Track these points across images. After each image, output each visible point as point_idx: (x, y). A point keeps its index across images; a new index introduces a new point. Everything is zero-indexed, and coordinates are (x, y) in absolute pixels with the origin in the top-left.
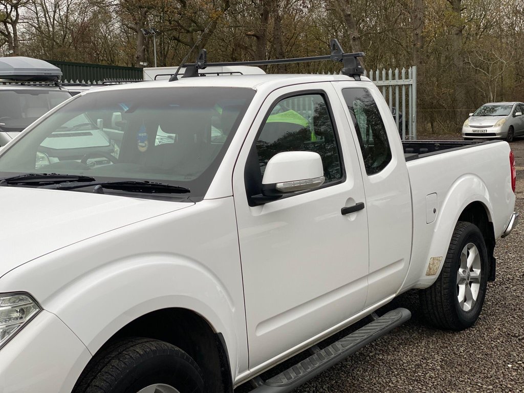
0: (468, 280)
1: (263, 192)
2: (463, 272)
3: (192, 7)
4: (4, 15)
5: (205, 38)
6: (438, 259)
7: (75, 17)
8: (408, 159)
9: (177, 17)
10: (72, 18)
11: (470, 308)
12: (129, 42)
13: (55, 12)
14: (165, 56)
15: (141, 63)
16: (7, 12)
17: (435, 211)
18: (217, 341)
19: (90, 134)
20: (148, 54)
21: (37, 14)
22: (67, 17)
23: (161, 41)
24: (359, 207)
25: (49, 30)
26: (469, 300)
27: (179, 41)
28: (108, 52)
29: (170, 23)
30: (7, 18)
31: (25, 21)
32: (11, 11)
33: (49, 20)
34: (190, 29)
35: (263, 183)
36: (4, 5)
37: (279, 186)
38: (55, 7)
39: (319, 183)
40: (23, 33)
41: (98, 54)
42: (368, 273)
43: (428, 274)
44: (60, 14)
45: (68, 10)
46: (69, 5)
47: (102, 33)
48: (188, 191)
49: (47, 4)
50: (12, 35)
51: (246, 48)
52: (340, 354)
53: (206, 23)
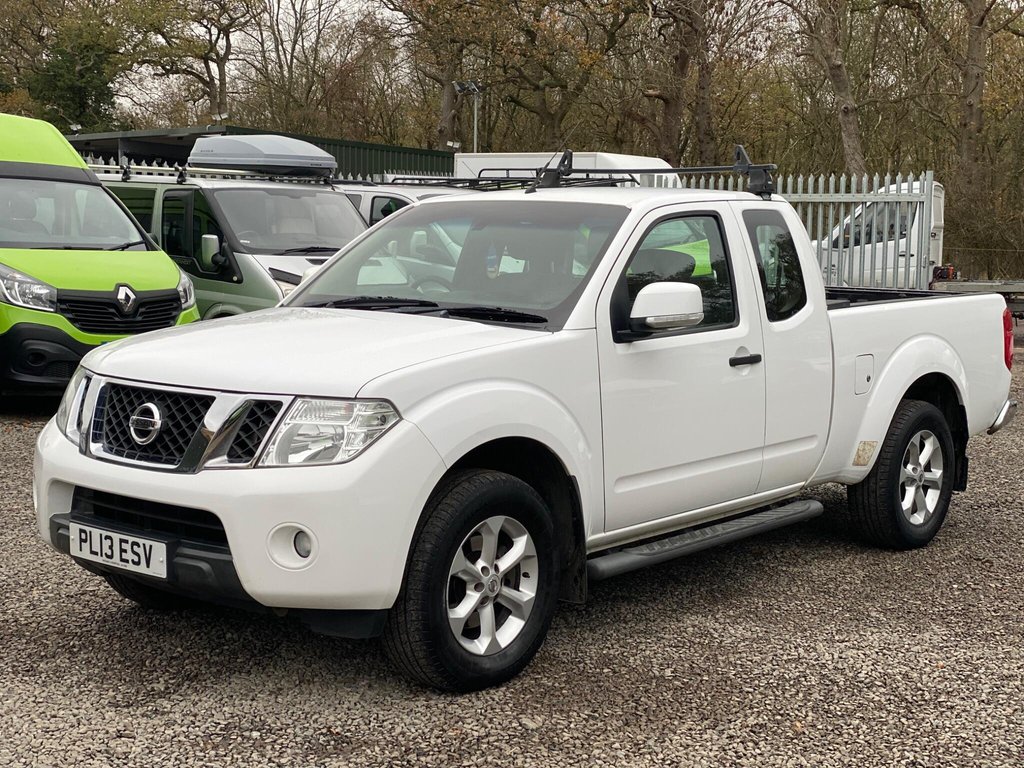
0: (920, 481)
1: (630, 327)
2: (914, 469)
3: (546, 42)
4: (206, 47)
5: (567, 101)
6: (871, 445)
7: (328, 52)
8: (830, 307)
9: (517, 59)
10: (325, 54)
11: (922, 521)
12: (425, 101)
13: (295, 42)
14: (491, 131)
15: (450, 144)
16: (210, 41)
17: (869, 379)
18: (570, 486)
19: (378, 263)
20: (460, 124)
21: (262, 46)
22: (315, 51)
23: (484, 102)
24: (754, 360)
25: (283, 75)
26: (922, 510)
27: (518, 103)
28: (385, 118)
29: (505, 72)
30: (211, 51)
31: (241, 56)
32: (218, 38)
33: (282, 57)
34: (541, 83)
35: (632, 316)
36: (206, 27)
37: (649, 320)
38: (296, 33)
39: (697, 320)
40: (235, 78)
41: (367, 122)
42: (762, 445)
43: (856, 464)
44: (303, 46)
45: (318, 38)
46: (320, 31)
47: (376, 82)
48: (545, 321)
49: (280, 27)
50: (217, 82)
51: (643, 121)
52: (718, 536)
53: (570, 73)
